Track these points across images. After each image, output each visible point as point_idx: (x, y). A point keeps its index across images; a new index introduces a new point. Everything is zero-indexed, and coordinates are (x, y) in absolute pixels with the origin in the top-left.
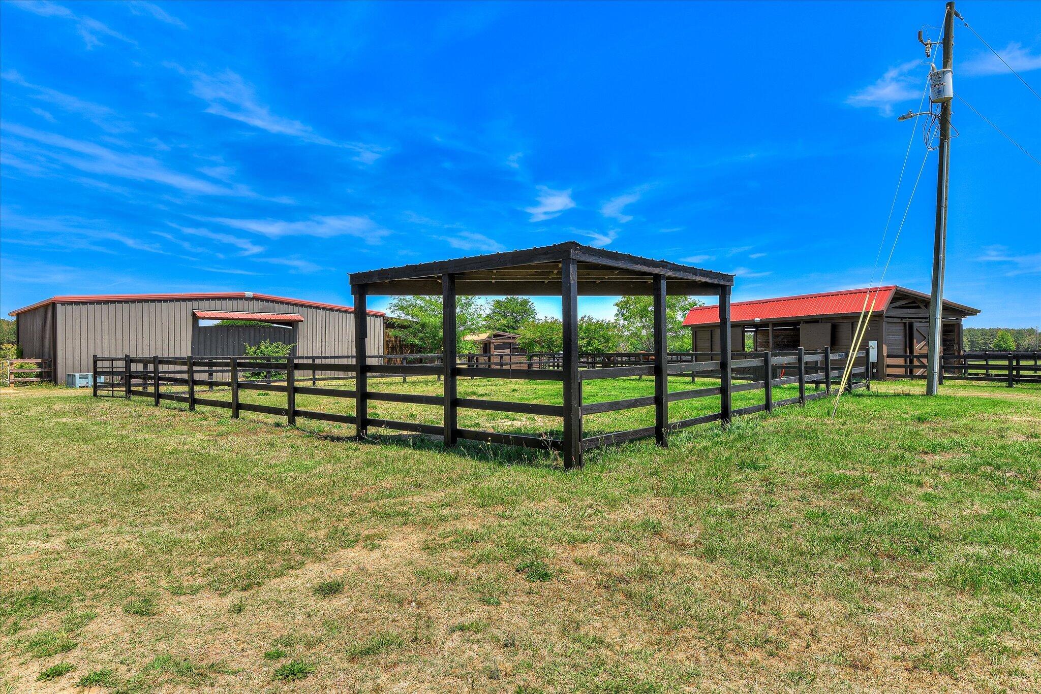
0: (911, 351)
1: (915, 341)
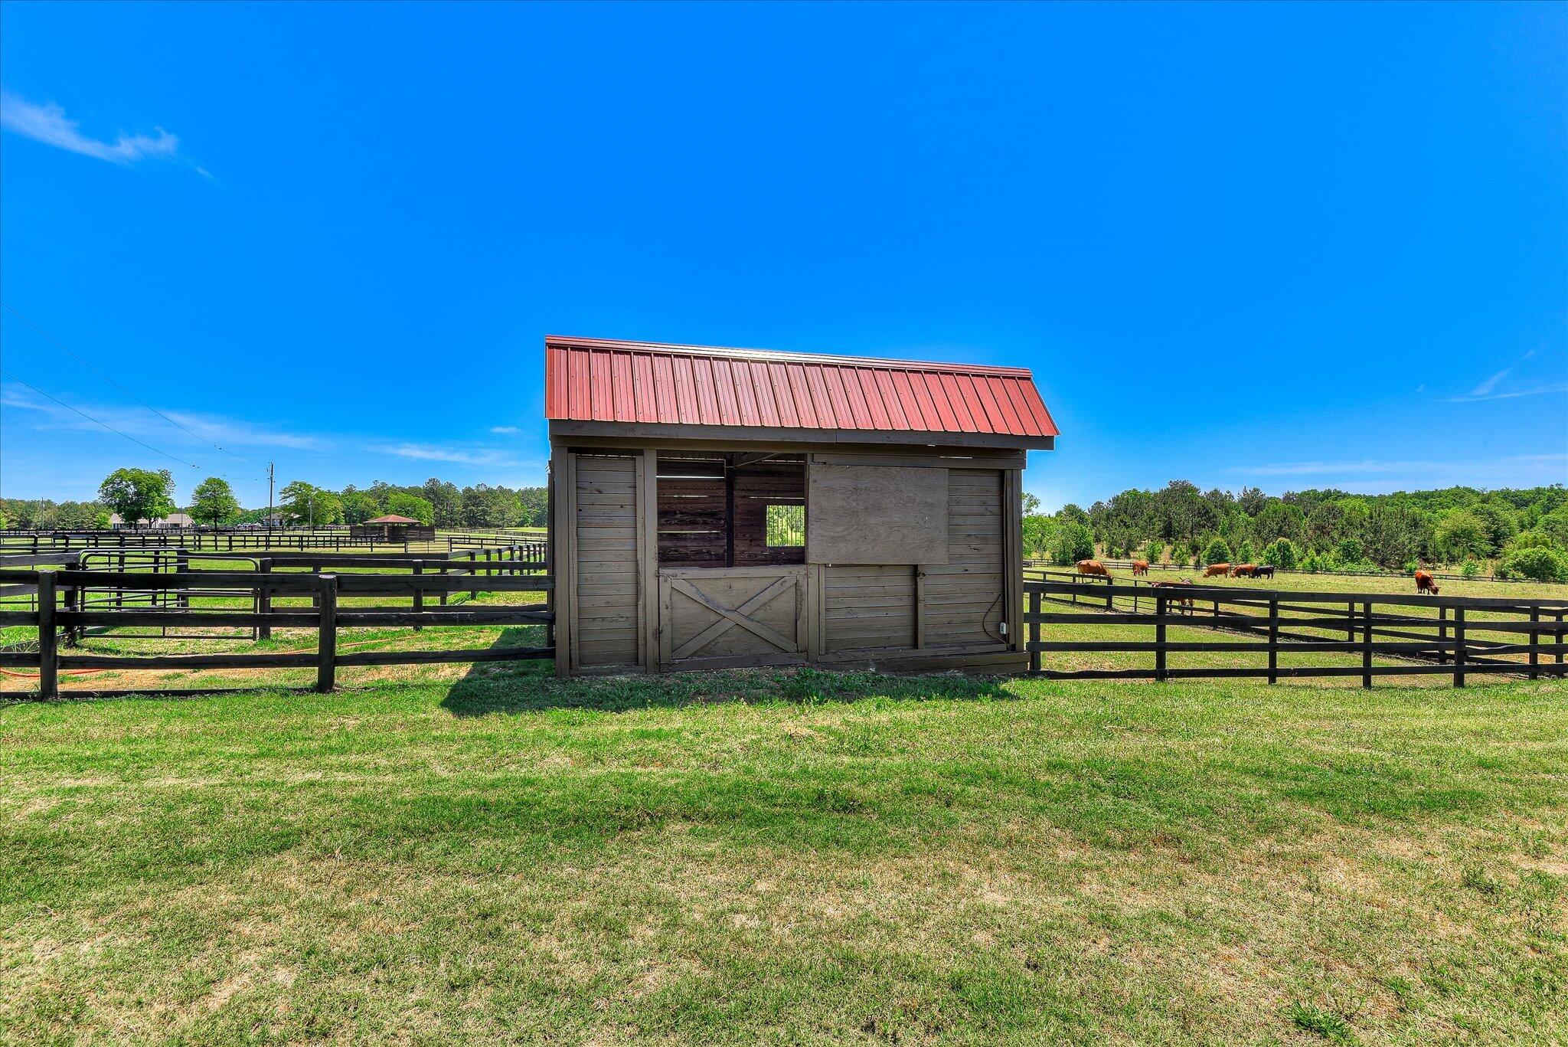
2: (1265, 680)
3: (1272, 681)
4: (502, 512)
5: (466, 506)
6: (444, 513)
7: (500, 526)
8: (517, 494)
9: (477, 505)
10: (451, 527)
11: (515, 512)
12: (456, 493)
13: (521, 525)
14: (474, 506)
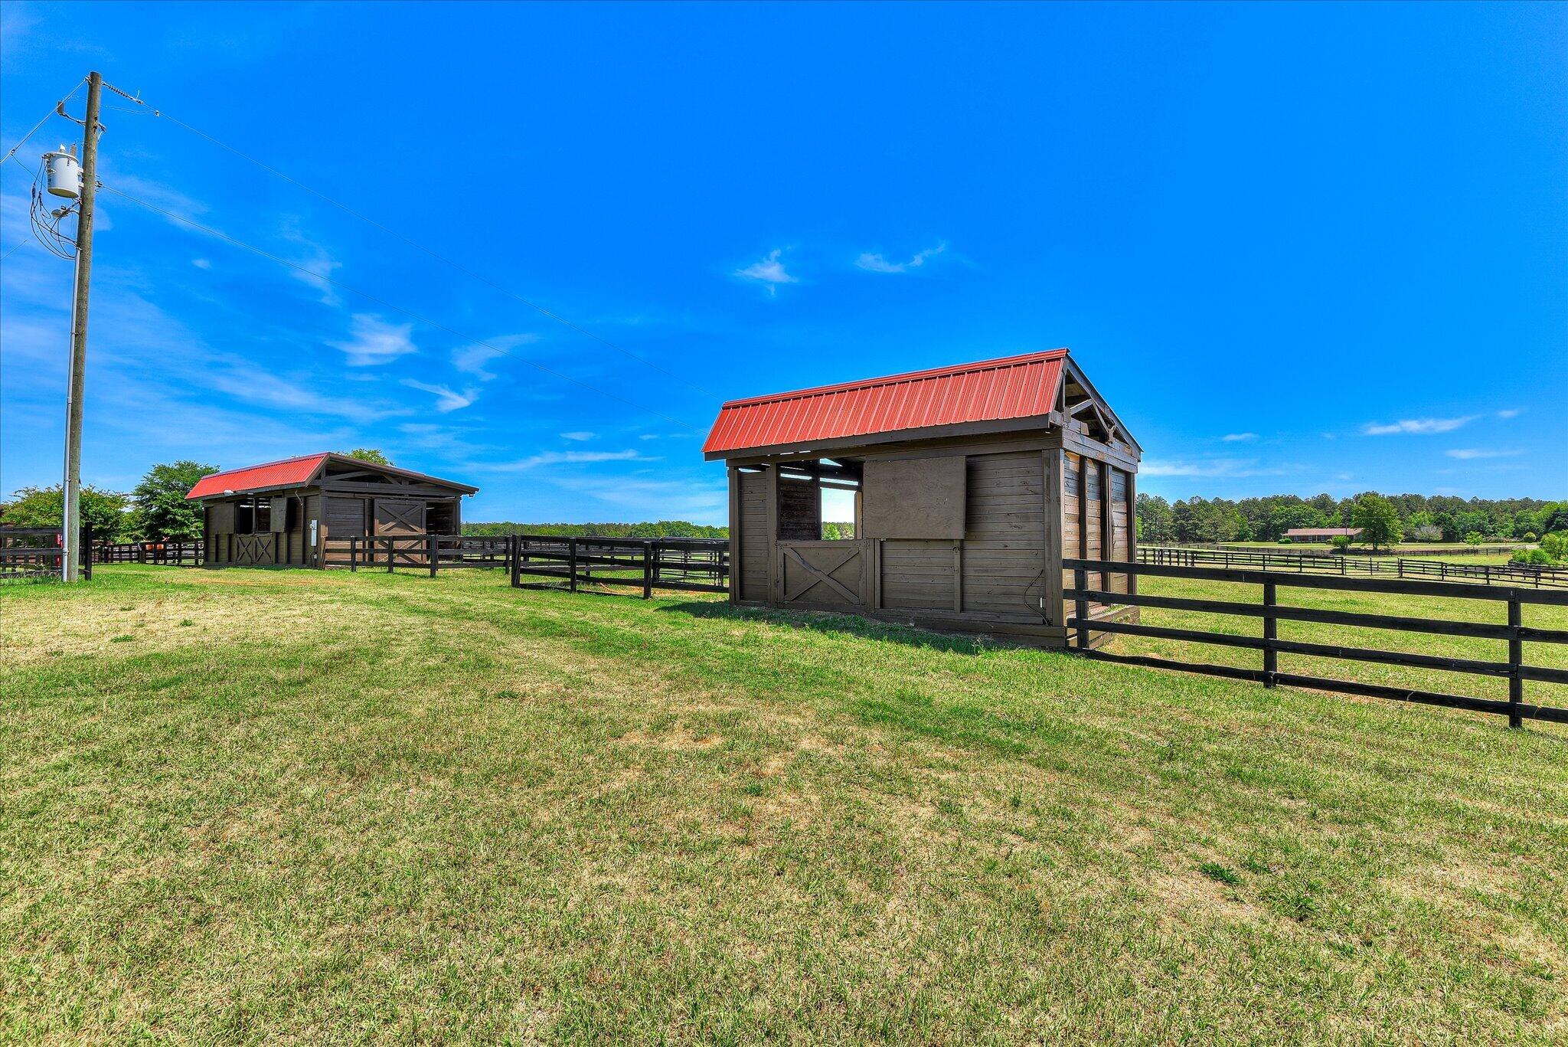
0: (372, 532)
1: (376, 521)
2: (1504, 720)
3: (1515, 723)
4: (1215, 526)
5: (1175, 521)
6: (1153, 527)
7: (1213, 541)
8: (1238, 505)
9: (1187, 519)
10: (1162, 541)
11: (1231, 526)
12: (1165, 507)
13: (1240, 538)
14: (1183, 519)
